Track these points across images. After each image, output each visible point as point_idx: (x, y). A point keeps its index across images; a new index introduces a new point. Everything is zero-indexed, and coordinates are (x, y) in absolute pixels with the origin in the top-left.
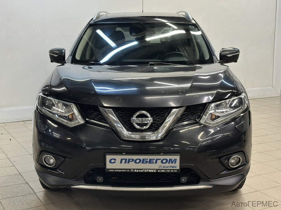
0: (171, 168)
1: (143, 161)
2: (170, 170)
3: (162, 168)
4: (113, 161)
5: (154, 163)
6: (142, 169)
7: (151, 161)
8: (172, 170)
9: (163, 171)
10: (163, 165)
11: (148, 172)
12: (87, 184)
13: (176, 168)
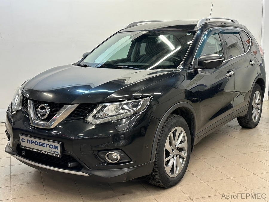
0: (56, 153)
1: (39, 144)
2: (55, 154)
3: (51, 152)
4: (23, 140)
5: (45, 147)
6: (39, 150)
7: (43, 145)
8: (56, 154)
9: (51, 154)
10: (50, 149)
11: (43, 153)
12: (19, 155)
13: (59, 154)
